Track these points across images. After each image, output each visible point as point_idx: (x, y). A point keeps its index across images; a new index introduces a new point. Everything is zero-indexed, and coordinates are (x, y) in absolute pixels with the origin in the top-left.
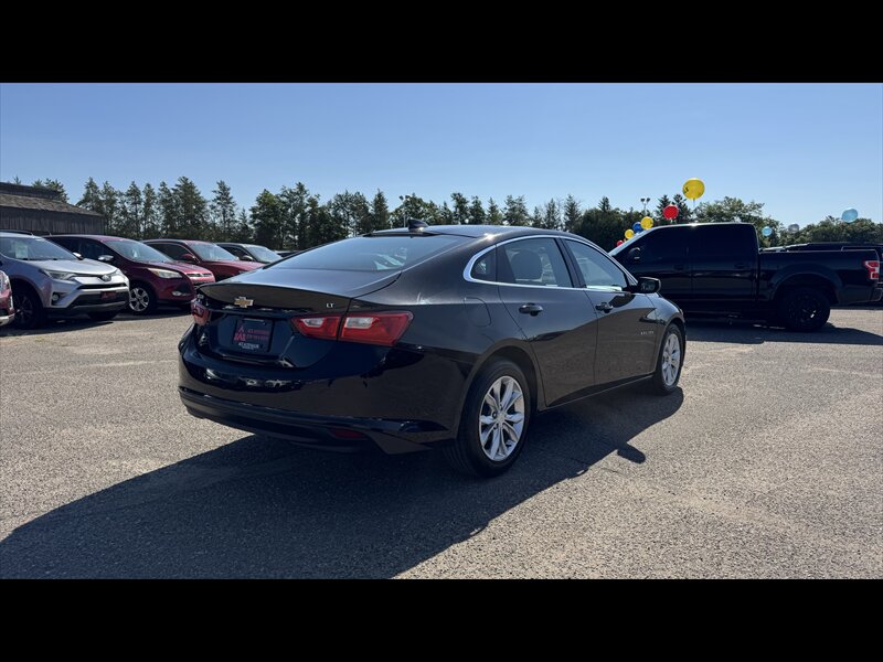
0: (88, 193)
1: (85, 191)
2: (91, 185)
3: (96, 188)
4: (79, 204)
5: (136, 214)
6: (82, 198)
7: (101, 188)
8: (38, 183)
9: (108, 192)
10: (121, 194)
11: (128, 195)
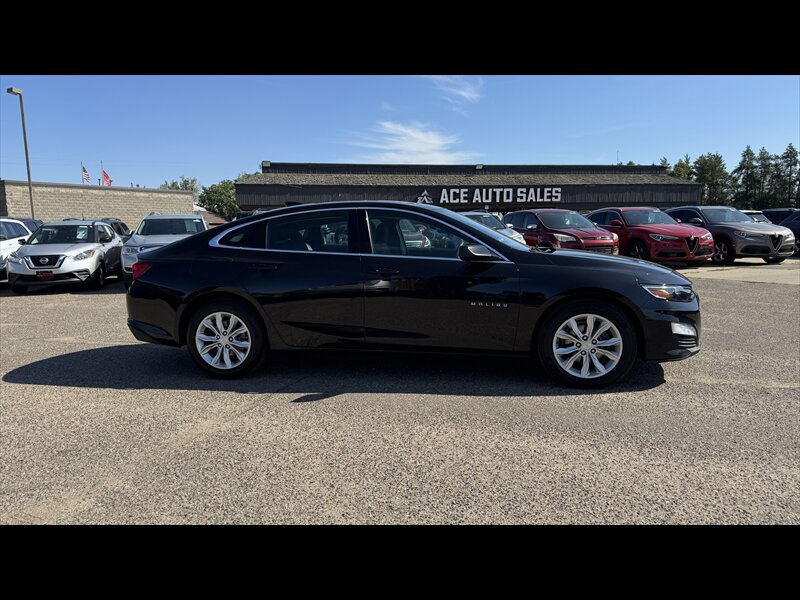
0: (744, 161)
1: (741, 159)
2: (748, 153)
3: (752, 154)
4: (735, 172)
5: (790, 175)
6: (738, 165)
7: (757, 154)
8: (631, 163)
9: (764, 157)
10: (777, 157)
11: (784, 157)
